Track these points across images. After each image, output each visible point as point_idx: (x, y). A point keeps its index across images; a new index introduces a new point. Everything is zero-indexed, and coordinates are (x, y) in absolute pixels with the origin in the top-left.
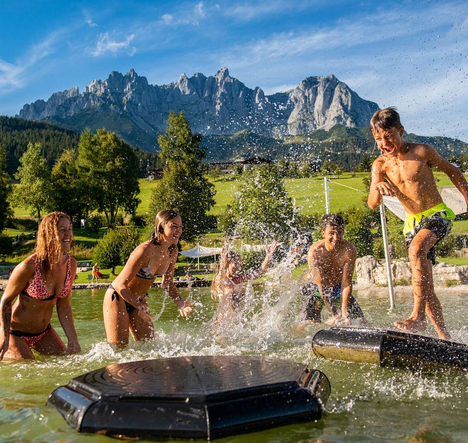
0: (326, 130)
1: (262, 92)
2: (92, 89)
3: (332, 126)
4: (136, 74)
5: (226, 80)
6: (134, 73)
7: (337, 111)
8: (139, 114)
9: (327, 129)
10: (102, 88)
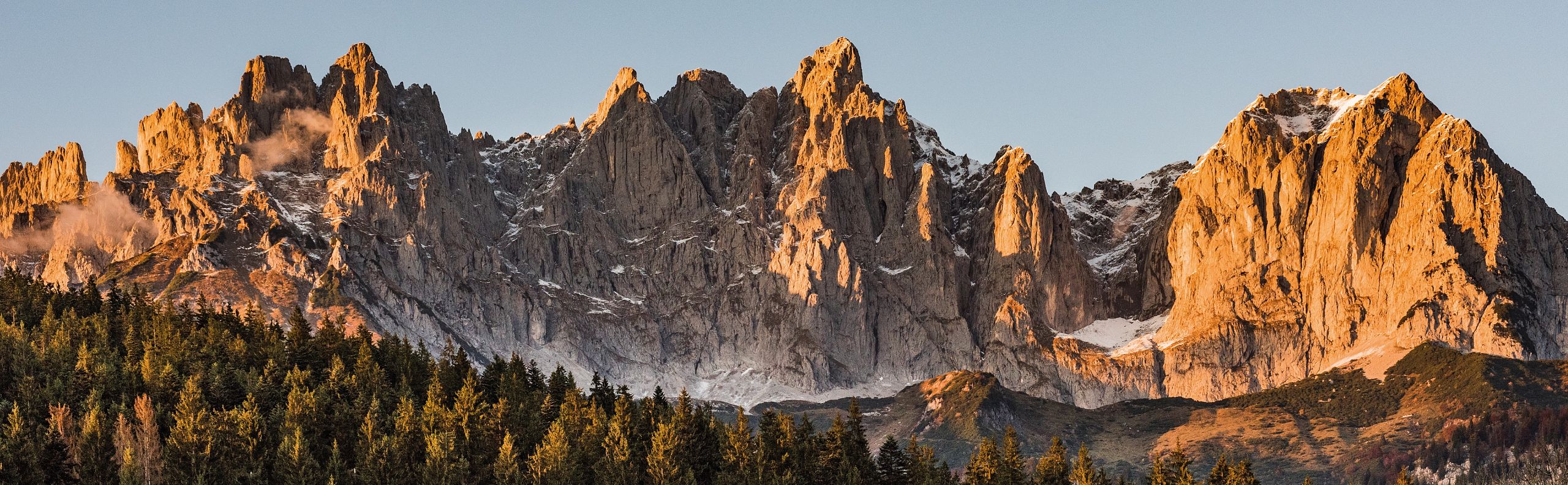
0: (1369, 375)
1: (1032, 177)
2: (157, 153)
3: (1401, 356)
4: (383, 72)
5: (848, 107)
6: (372, 65)
7: (1429, 273)
8: (405, 288)
9: (1376, 373)
10: (209, 147)
